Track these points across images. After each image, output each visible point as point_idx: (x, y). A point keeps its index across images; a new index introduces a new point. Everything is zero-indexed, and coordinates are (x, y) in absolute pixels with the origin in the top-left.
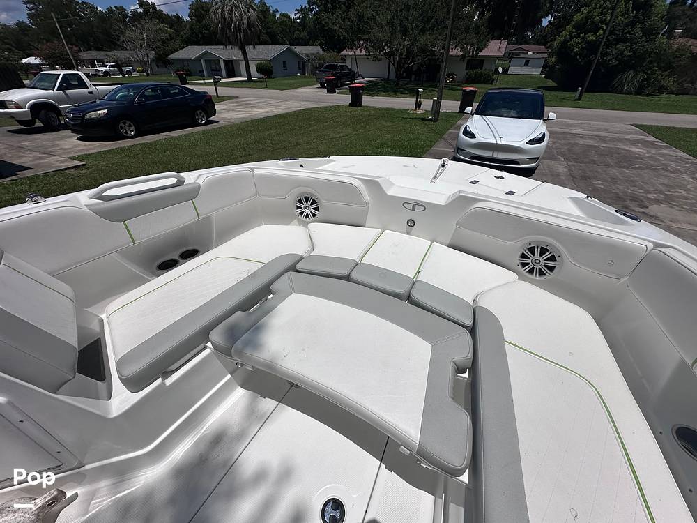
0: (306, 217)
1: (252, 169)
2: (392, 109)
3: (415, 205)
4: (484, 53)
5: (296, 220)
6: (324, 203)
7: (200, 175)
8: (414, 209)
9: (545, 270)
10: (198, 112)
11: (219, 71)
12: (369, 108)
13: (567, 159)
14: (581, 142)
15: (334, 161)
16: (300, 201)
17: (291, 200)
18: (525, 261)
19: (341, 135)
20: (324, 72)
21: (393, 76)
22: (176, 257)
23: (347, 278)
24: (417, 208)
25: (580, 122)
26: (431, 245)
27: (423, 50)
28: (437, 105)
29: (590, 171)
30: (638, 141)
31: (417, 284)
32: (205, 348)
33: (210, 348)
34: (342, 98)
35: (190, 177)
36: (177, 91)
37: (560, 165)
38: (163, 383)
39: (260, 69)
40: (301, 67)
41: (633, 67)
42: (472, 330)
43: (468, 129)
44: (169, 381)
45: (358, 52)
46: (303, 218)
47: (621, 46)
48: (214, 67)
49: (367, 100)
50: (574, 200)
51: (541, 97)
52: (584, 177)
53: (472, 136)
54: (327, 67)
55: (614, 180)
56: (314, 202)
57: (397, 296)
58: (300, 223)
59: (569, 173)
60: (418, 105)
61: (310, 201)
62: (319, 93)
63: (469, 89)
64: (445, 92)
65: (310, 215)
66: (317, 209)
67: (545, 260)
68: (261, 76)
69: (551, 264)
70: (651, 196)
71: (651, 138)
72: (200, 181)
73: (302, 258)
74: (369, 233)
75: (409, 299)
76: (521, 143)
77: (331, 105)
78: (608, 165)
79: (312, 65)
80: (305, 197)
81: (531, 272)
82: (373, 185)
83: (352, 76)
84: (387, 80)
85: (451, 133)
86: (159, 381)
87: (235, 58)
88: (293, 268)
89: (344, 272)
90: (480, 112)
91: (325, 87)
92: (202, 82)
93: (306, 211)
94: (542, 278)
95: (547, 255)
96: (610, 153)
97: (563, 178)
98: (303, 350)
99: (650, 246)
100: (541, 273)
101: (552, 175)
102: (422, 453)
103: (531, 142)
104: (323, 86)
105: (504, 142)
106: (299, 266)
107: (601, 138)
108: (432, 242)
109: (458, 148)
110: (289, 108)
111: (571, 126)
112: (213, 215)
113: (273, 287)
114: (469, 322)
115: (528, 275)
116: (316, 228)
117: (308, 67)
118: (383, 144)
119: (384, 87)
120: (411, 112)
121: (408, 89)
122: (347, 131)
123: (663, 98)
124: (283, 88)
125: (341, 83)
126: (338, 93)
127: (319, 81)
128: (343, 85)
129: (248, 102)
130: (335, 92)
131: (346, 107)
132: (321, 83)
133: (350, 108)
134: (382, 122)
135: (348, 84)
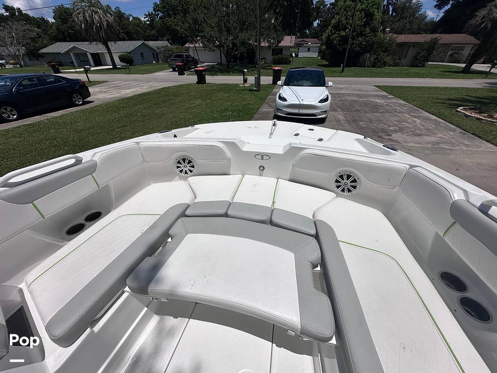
0: (185, 174)
1: (138, 143)
2: (228, 84)
3: (262, 156)
4: (282, 44)
5: (178, 176)
6: (197, 161)
7: (95, 153)
8: (262, 158)
9: (351, 188)
10: (75, 95)
11: (87, 61)
12: (211, 85)
13: (343, 110)
14: (348, 98)
15: (198, 129)
16: (179, 162)
17: (171, 162)
18: (339, 184)
19: (195, 105)
20: (174, 60)
21: (224, 61)
22: (83, 222)
23: (226, 215)
24: (265, 157)
25: (345, 86)
26: (278, 181)
27: (243, 43)
28: (258, 80)
29: (357, 116)
30: (379, 96)
31: (274, 212)
32: (123, 292)
33: (127, 292)
34: (190, 78)
35: (86, 156)
36: (53, 80)
37: (340, 114)
38: (92, 332)
39: (122, 59)
40: (156, 57)
41: (368, 51)
42: (317, 237)
43: (281, 96)
44: (97, 328)
45: (197, 45)
46: (183, 174)
47: (360, 39)
48: (82, 59)
49: (209, 79)
50: (358, 140)
51: (322, 72)
52: (355, 121)
53: (285, 100)
54: (175, 56)
55: (371, 121)
56: (190, 162)
57: (263, 222)
58: (181, 178)
59: (345, 119)
60: (245, 81)
61: (187, 161)
62: (173, 76)
63: (276, 68)
64: (262, 70)
65: (188, 172)
66: (193, 166)
67: (350, 182)
68: (124, 64)
69: (354, 184)
70: (391, 128)
71: (385, 93)
72: (96, 159)
73: (189, 206)
74: (233, 179)
75: (271, 223)
76: (315, 102)
77: (183, 83)
78: (366, 112)
79: (164, 55)
80: (183, 159)
81: (343, 190)
82: (232, 145)
83: (195, 62)
84: (220, 64)
85: (270, 98)
86: (89, 330)
87: (100, 51)
88: (183, 215)
89: (222, 211)
90: (287, 83)
91: (176, 71)
92: (74, 70)
93: (185, 169)
94: (350, 194)
95: (351, 179)
96: (366, 104)
97: (343, 122)
98: (205, 277)
99: (408, 167)
100: (349, 191)
101: (336, 121)
102: (304, 332)
103: (322, 101)
104: (174, 70)
105: (305, 103)
106: (187, 213)
107: (359, 95)
108: (278, 179)
109: (277, 109)
110: (150, 88)
111: (341, 89)
112: (111, 184)
113: (171, 232)
114: (313, 232)
115: (342, 193)
116: (195, 181)
117: (161, 57)
118: (226, 110)
119: (219, 69)
120: (241, 85)
121: (236, 70)
122: (199, 102)
123: (387, 69)
124: (144, 72)
125: (188, 67)
126: (187, 75)
127: (171, 66)
128: (189, 69)
129: (117, 85)
130: (184, 74)
131: (194, 84)
132: (173, 68)
133: (198, 85)
134: (222, 94)
135: (193, 68)
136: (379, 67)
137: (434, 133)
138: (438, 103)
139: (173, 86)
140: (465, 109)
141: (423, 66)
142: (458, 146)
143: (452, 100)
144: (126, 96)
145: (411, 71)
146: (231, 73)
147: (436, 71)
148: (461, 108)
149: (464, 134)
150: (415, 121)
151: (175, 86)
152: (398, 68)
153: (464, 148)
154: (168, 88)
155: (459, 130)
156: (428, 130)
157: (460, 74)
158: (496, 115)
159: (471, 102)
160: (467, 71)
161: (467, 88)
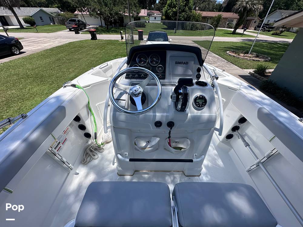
2: (111, 40)
4: (140, 15)
10: (13, 48)
12: (102, 40)
20: (70, 23)
21: (104, 25)
25: (178, 41)
27: (116, 14)
34: (85, 36)
39: (26, 21)
40: (52, 20)
45: (85, 13)
47: (183, 13)
49: (99, 36)
54: (70, 21)
60: (122, 38)
62: (71, 34)
63: (140, 30)
68: (28, 25)
77: (82, 40)
79: (58, 19)
83: (84, 25)
84: (101, 26)
87: (5, 15)
90: (149, 40)
91: (73, 31)
104: (70, 30)
110: (61, 42)
117: (56, 20)
119: (102, 30)
120: (120, 41)
121: (114, 31)
122: (98, 51)
123: (198, 31)
124: (48, 32)
125: (80, 28)
126: (81, 34)
127: (68, 27)
128: (81, 29)
129: (33, 41)
130: (79, 33)
131: (90, 40)
132: (69, 29)
133: (92, 40)
134: (111, 46)
135: (84, 29)
136: (194, 30)
137: (216, 63)
138: (220, 49)
139: (76, 41)
140: (230, 52)
142: (225, 67)
143: (225, 48)
144: (47, 48)
146: (111, 33)
147: (221, 33)
148: (228, 51)
149: (228, 63)
150: (209, 58)
151: (78, 41)
153: (227, 68)
154: (73, 42)
155: (226, 61)
156: (214, 61)
157: (231, 35)
158: (241, 55)
159: (233, 49)
160: (234, 33)
161: (233, 42)
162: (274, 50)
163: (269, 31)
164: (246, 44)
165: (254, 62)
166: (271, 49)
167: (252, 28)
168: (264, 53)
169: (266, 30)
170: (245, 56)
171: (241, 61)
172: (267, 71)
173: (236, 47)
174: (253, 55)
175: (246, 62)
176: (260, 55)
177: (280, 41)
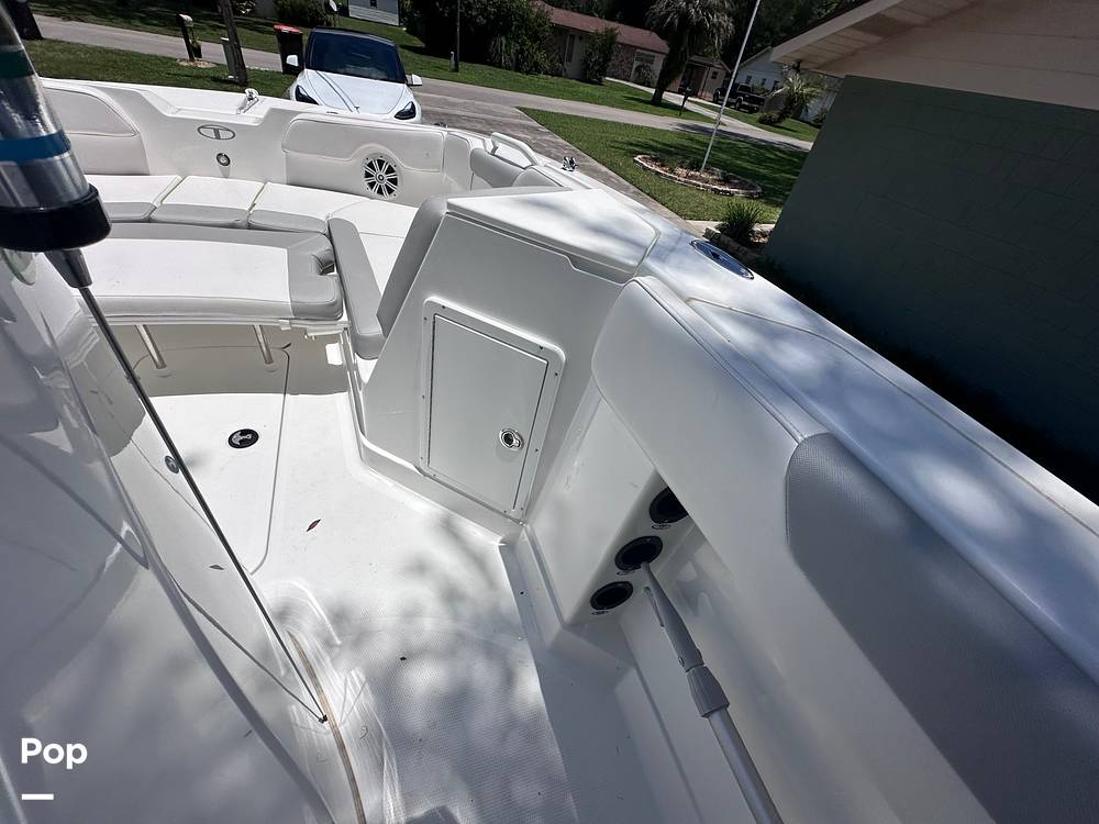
3: (216, 130)
8: (218, 137)
9: (390, 185)
18: (371, 180)
23: (149, 220)
24: (222, 134)
25: (463, 101)
26: (263, 185)
28: (233, 51)
31: (255, 214)
41: (503, 32)
42: (329, 235)
43: (302, 92)
49: (52, 27)
51: (394, 49)
57: (232, 226)
60: (194, 51)
63: (285, 29)
64: (242, 32)
67: (386, 173)
69: (392, 176)
71: (535, 124)
74: (158, 181)
75: (250, 227)
76: (387, 116)
81: (380, 191)
89: (140, 216)
90: (312, 64)
94: (392, 196)
100: (390, 190)
103: (402, 115)
108: (265, 183)
114: (324, 230)
115: (380, 196)
120: (182, 63)
121: (159, 17)
123: (542, 79)
136: (528, 73)
138: (614, 147)
140: (643, 158)
141: (600, 83)
143: (631, 144)
145: (581, 88)
146: (138, 23)
147: (618, 95)
148: (640, 156)
149: (638, 194)
152: (560, 79)
155: (633, 188)
157: (649, 106)
158: (679, 170)
159: (654, 149)
160: (657, 102)
161: (653, 129)
162: (767, 168)
163: (752, 111)
164: (692, 140)
165: (718, 198)
166: (760, 161)
167: (708, 94)
168: (742, 172)
169: (744, 107)
170: (692, 177)
171: (681, 192)
172: (757, 228)
173: (665, 144)
174: (713, 174)
175: (694, 196)
176: (735, 178)
177: (781, 143)
